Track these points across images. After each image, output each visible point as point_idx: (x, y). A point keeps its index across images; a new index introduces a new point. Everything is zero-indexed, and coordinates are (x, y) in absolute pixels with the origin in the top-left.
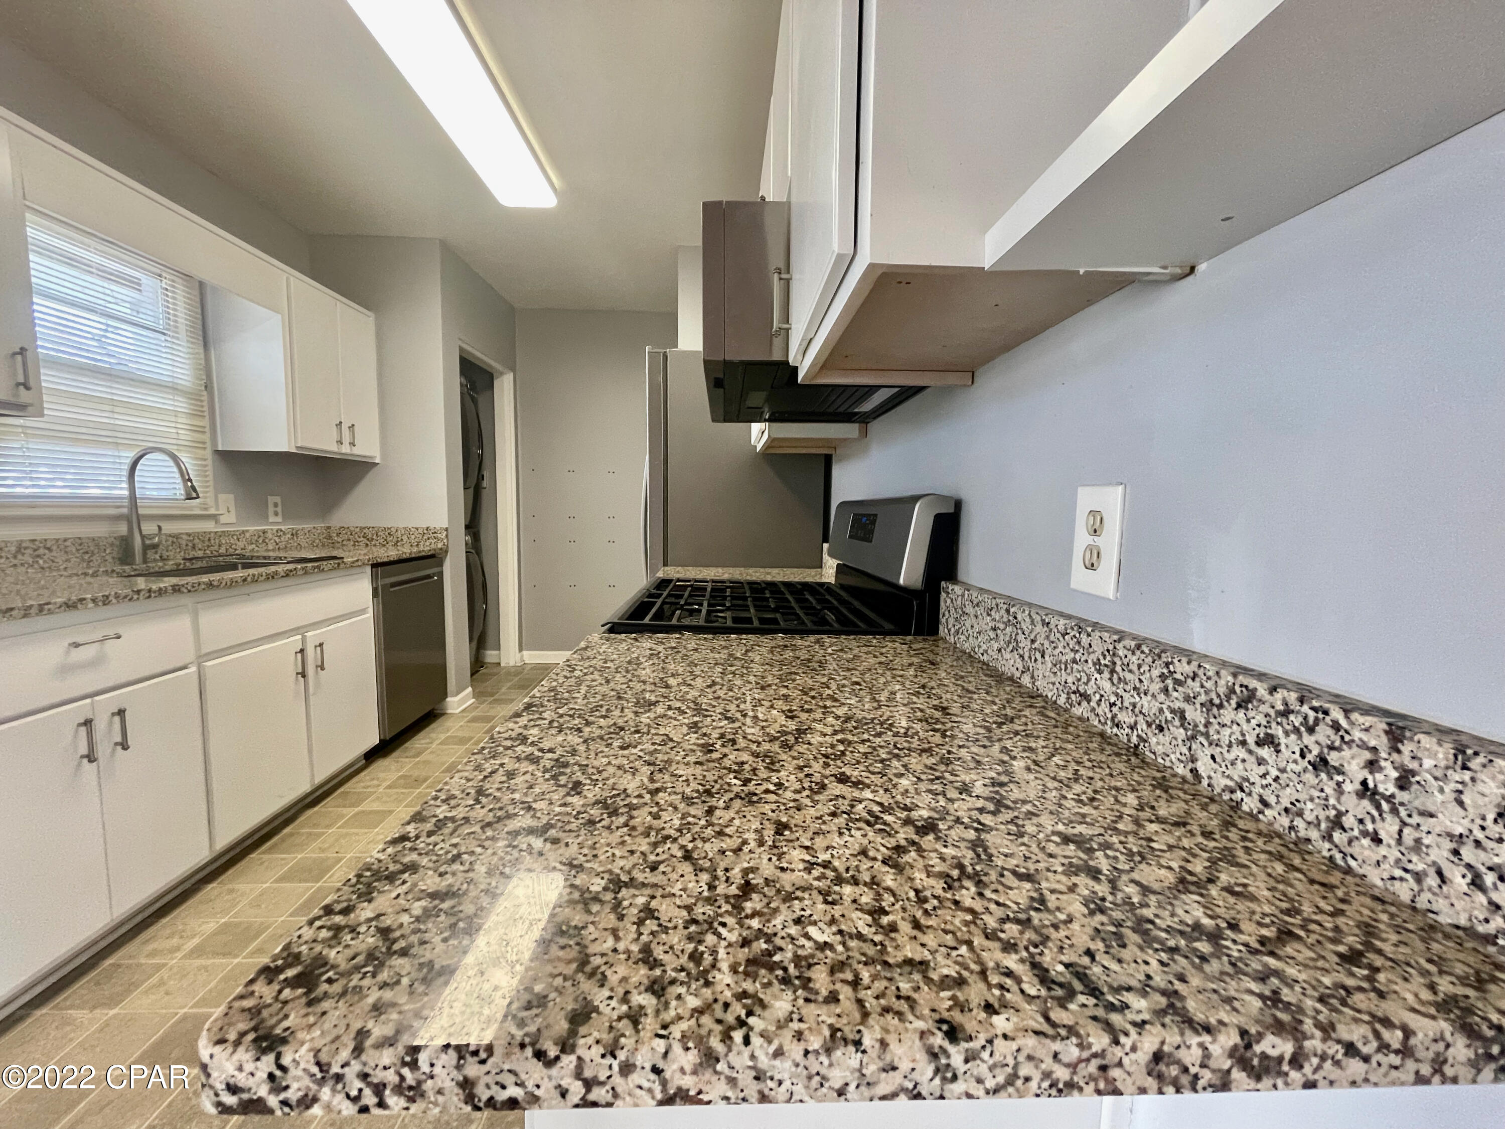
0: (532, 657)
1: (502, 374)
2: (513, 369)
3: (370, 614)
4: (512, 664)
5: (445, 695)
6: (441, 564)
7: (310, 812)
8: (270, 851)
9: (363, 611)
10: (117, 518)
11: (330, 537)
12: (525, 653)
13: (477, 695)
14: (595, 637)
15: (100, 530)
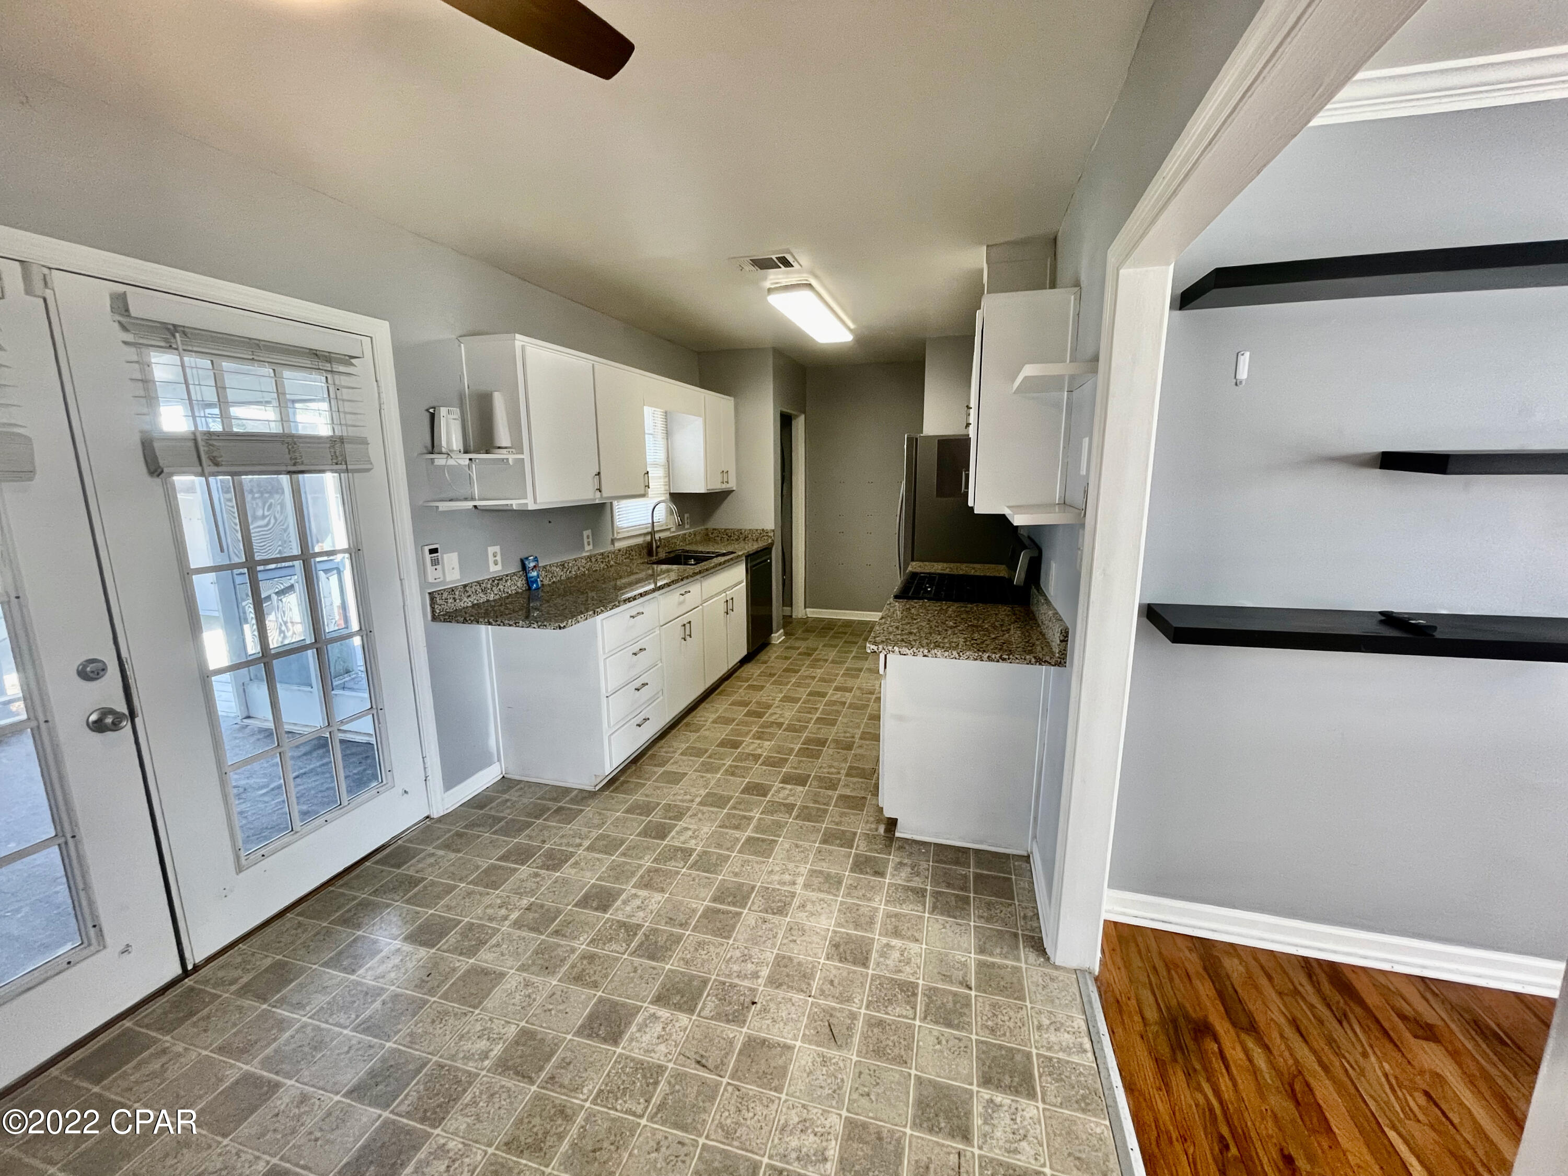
0: (813, 613)
1: (797, 416)
2: (804, 412)
3: (744, 583)
4: (800, 616)
5: (771, 632)
6: (770, 553)
7: (726, 683)
8: (719, 694)
9: (742, 582)
10: (645, 534)
11: (707, 535)
12: (808, 610)
13: (786, 634)
14: (891, 600)
15: (640, 540)
